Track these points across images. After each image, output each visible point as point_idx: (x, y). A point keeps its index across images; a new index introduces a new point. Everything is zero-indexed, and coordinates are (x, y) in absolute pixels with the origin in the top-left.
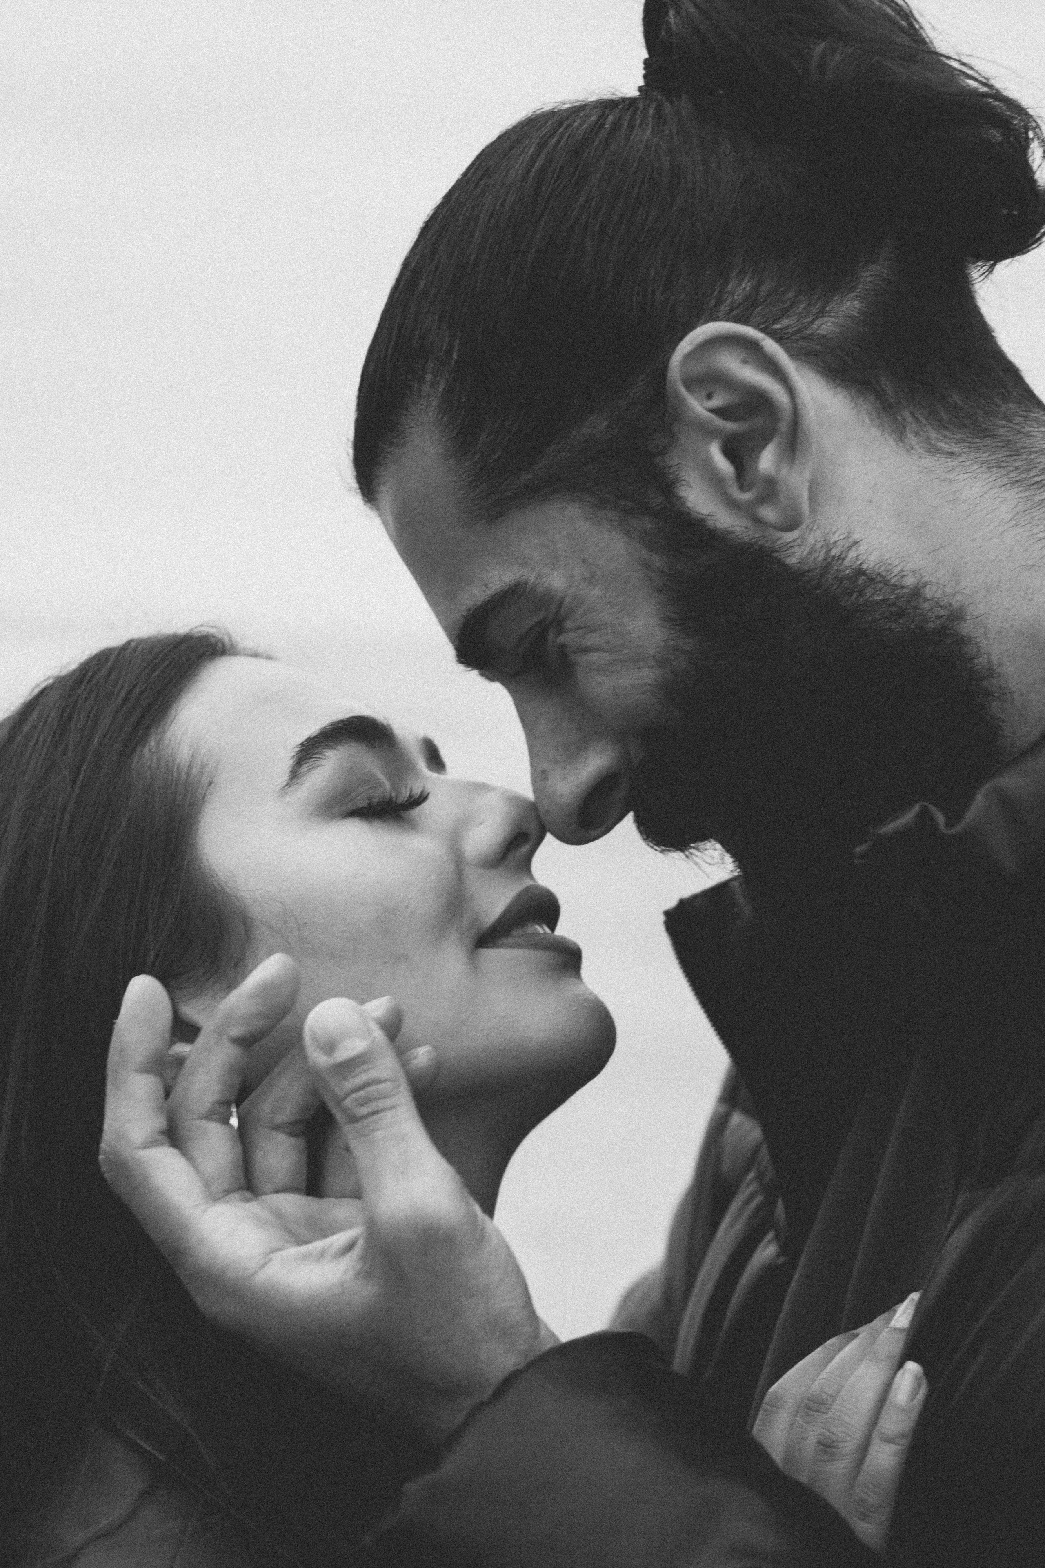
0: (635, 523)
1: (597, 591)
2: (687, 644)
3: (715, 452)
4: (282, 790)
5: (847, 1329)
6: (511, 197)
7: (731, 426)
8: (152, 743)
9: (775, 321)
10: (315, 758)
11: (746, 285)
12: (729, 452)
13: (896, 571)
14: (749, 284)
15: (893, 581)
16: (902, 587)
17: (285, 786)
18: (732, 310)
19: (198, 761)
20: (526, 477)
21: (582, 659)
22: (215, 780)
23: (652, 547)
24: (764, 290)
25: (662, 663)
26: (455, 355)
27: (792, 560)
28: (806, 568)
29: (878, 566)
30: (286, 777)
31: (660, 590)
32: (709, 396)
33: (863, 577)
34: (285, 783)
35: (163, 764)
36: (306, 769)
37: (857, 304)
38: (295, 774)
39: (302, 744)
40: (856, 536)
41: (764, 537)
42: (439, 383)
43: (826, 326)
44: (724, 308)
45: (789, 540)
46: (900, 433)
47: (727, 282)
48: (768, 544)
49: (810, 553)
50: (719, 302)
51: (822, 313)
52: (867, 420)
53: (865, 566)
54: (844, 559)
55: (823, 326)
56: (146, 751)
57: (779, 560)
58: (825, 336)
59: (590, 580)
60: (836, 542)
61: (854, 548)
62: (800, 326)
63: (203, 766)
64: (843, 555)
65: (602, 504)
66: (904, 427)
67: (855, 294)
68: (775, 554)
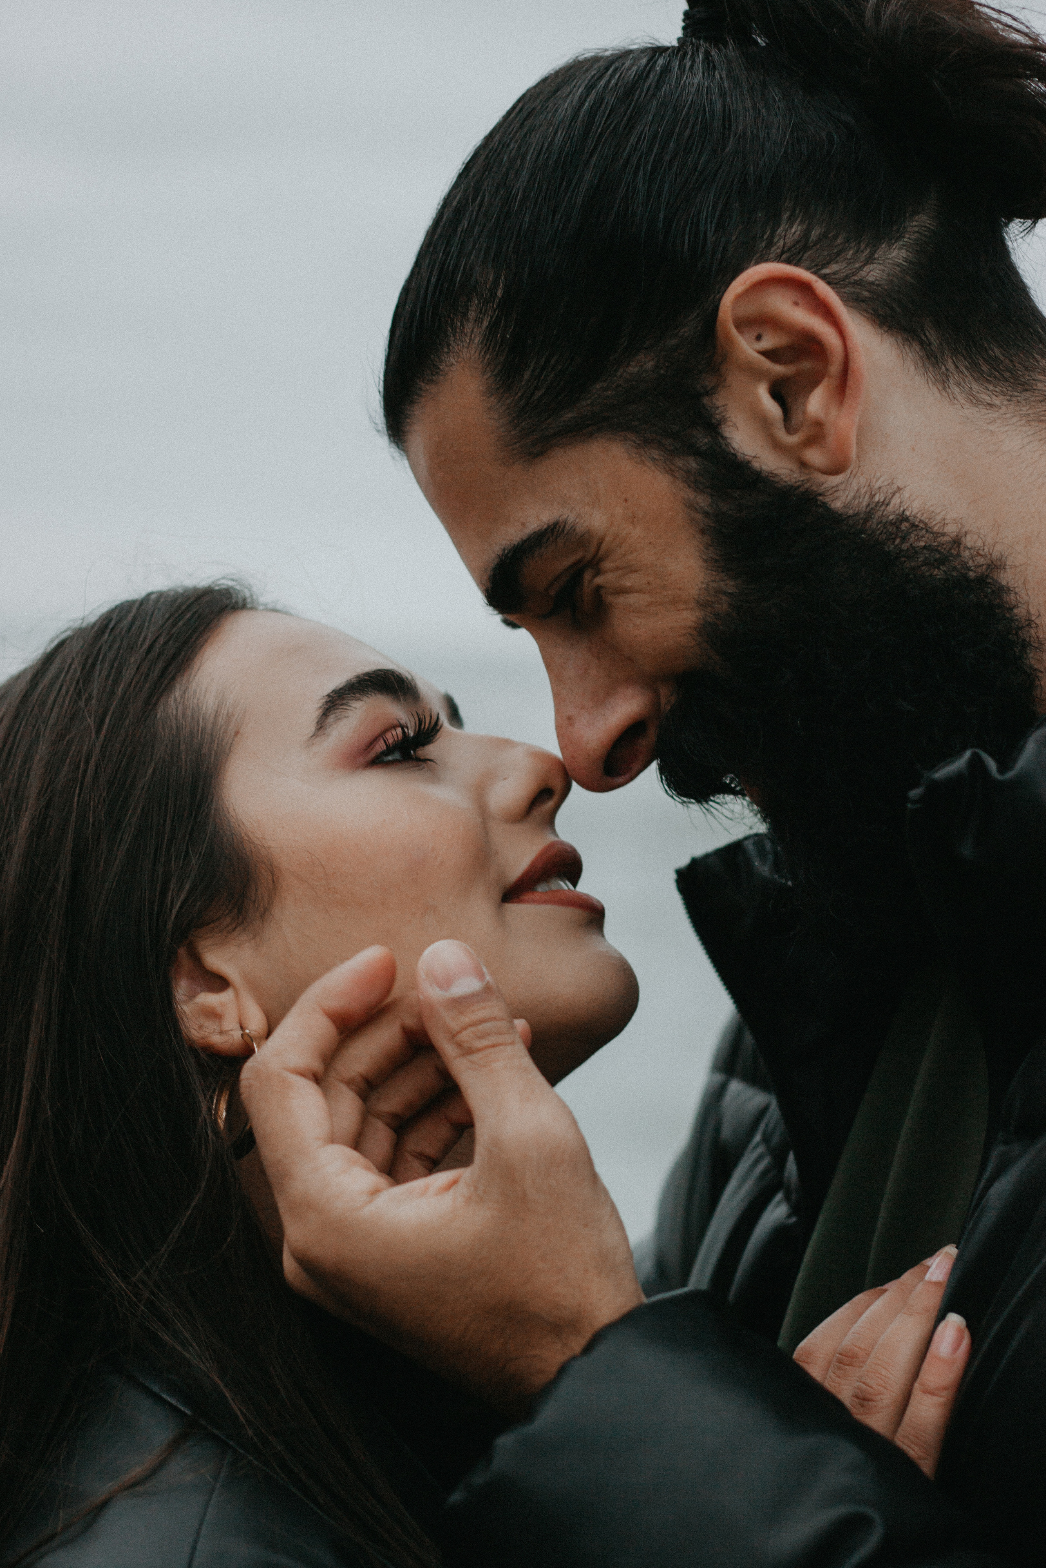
0: (679, 463)
1: (638, 532)
2: (730, 586)
3: (763, 393)
4: (308, 740)
5: (874, 1285)
6: (559, 136)
7: (779, 369)
8: (177, 693)
9: (824, 266)
10: (342, 709)
11: (796, 230)
12: (777, 394)
13: (939, 518)
14: (799, 228)
15: (935, 529)
16: (943, 534)
17: (312, 737)
18: (782, 253)
19: (224, 712)
20: (569, 415)
21: (621, 600)
22: (241, 730)
23: (697, 487)
24: (815, 234)
25: (702, 605)
26: (500, 293)
27: (837, 505)
28: (851, 512)
29: (920, 513)
30: (313, 728)
31: (703, 532)
32: (759, 338)
33: (907, 524)
34: (311, 734)
35: (189, 713)
36: (332, 720)
37: (904, 253)
38: (321, 725)
39: (328, 696)
40: (899, 483)
41: (808, 480)
42: (483, 320)
43: (874, 273)
44: (775, 250)
45: (835, 484)
46: (943, 381)
47: (777, 224)
48: (814, 488)
49: (854, 498)
50: (770, 244)
51: (870, 260)
52: (912, 368)
53: (908, 513)
54: (888, 505)
55: (872, 273)
56: (171, 701)
57: (823, 503)
58: (873, 283)
59: (633, 520)
60: (880, 488)
61: (897, 495)
62: (849, 272)
63: (229, 716)
64: (887, 501)
65: (646, 443)
66: (948, 377)
67: (901, 243)
68: (820, 498)
